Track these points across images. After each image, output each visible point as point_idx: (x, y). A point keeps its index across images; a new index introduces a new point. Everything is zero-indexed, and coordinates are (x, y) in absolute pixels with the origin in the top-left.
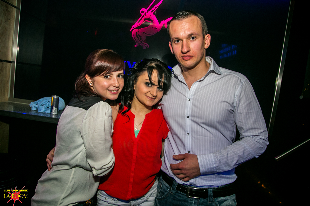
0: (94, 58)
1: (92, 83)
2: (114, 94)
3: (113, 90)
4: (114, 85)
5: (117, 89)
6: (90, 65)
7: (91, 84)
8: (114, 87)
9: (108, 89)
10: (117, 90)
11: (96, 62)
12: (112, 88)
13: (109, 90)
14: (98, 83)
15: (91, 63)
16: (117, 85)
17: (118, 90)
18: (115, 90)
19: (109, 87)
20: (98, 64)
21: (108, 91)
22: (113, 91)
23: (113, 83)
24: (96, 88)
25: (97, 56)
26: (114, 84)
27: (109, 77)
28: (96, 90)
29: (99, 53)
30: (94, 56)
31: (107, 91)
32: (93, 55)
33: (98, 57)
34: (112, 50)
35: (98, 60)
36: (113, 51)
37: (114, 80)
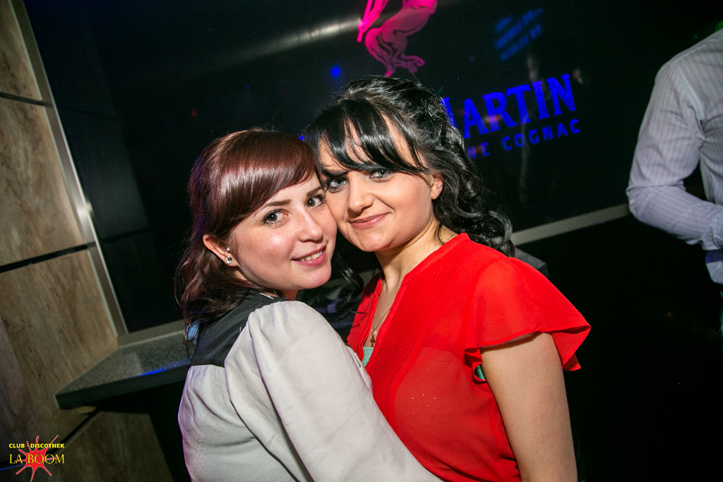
0: (208, 171)
1: (229, 255)
2: (318, 265)
3: (310, 255)
4: (305, 237)
5: (319, 246)
6: (205, 199)
7: (228, 262)
8: (310, 244)
9: (292, 255)
10: (319, 251)
11: (219, 178)
12: (302, 249)
13: (294, 259)
14: (251, 247)
15: (205, 190)
16: (315, 232)
17: (324, 249)
18: (316, 252)
19: (291, 249)
20: (229, 182)
21: (293, 262)
22: (309, 258)
23: (299, 229)
24: (248, 268)
25: (216, 159)
26: (304, 231)
27: (279, 216)
28: (252, 273)
29: (219, 149)
30: (209, 163)
31: (290, 266)
32: (203, 162)
33: (221, 161)
34: (258, 125)
35: (223, 171)
36: (263, 127)
37: (300, 219)
